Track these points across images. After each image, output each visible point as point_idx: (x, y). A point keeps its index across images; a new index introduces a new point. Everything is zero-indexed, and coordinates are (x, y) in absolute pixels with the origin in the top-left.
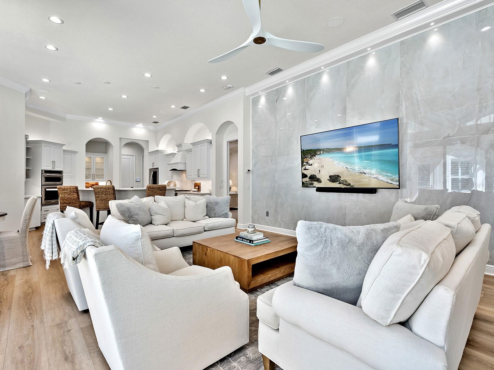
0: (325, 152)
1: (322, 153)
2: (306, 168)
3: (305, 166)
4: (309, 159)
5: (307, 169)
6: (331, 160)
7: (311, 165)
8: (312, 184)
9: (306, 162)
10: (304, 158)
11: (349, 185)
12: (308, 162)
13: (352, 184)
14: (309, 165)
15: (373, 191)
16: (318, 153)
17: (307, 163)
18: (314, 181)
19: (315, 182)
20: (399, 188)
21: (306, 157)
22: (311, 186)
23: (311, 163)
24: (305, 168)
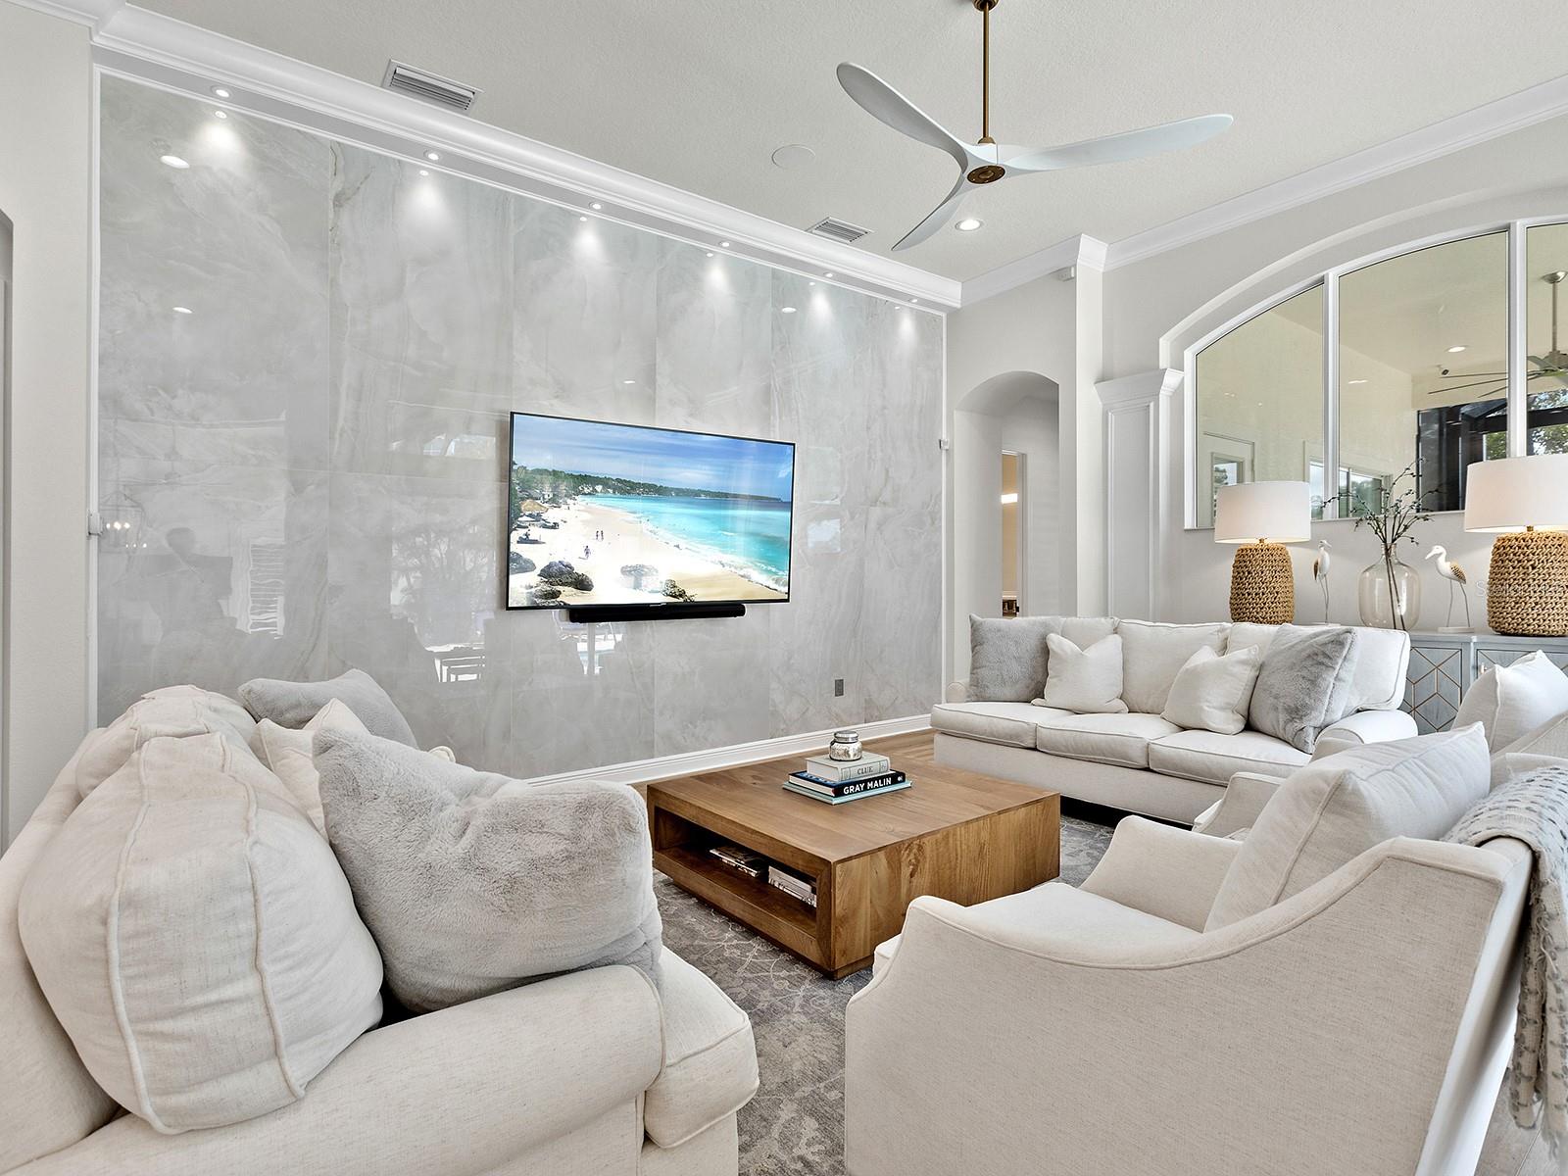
0: (611, 491)
1: (599, 490)
2: (530, 538)
3: (526, 527)
4: (546, 505)
5: (535, 542)
6: (631, 517)
7: (555, 526)
8: (555, 595)
9: (530, 516)
10: (523, 499)
11: (681, 596)
12: (539, 515)
13: (689, 593)
14: (545, 527)
15: (734, 609)
16: (586, 491)
17: (537, 518)
18: (563, 584)
19: (566, 588)
20: (787, 600)
21: (530, 497)
22: (551, 602)
23: (552, 521)
24: (527, 535)
